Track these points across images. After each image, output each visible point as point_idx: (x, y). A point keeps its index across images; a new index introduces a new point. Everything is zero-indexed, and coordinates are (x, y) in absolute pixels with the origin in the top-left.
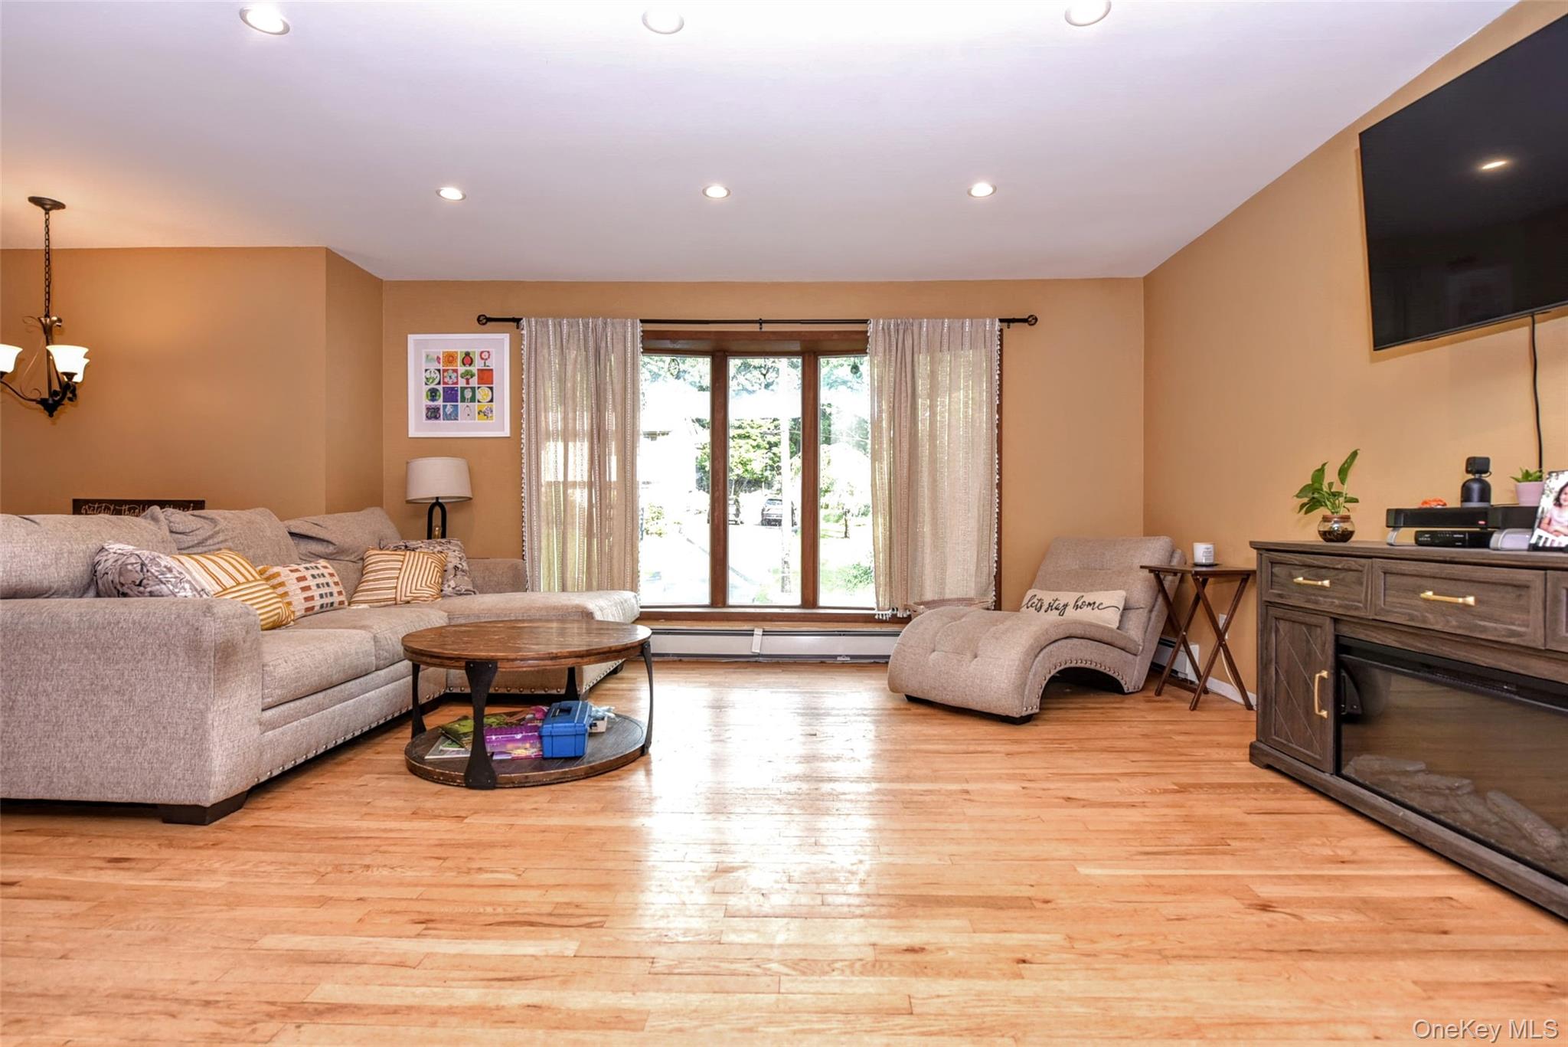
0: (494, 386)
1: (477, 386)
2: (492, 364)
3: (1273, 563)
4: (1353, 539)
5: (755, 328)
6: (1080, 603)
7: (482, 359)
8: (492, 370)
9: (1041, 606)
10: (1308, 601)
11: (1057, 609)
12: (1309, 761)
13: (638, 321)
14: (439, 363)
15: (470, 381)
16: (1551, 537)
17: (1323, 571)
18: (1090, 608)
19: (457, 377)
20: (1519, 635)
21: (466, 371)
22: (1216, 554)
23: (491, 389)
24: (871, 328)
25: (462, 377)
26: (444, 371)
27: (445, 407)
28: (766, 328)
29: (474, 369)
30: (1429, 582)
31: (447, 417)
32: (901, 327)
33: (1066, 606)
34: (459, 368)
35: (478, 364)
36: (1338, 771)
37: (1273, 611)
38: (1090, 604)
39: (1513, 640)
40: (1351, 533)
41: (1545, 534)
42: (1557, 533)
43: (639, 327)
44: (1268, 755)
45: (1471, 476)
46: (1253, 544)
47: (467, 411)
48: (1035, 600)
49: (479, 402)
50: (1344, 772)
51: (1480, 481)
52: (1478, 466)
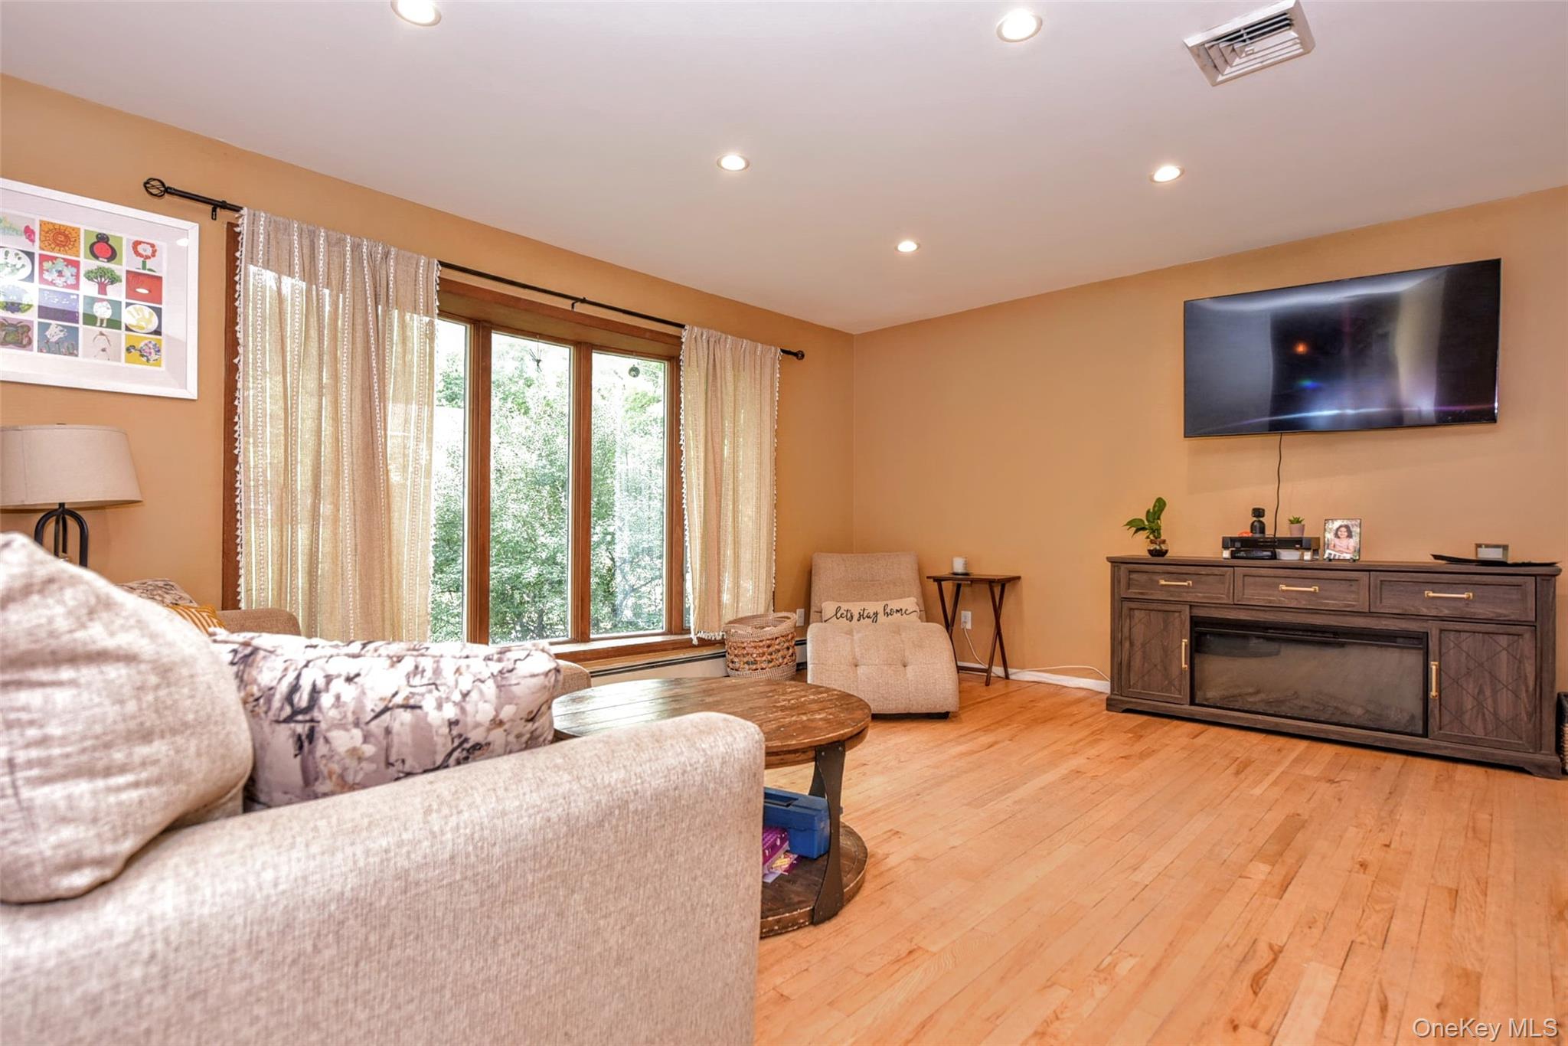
0: (163, 306)
1: (124, 300)
2: (160, 266)
3: (1131, 572)
4: (1168, 555)
5: (566, 304)
6: (888, 610)
7: (137, 254)
8: (160, 279)
9: (852, 617)
10: (1172, 596)
11: (868, 617)
12: (1169, 700)
13: (436, 262)
14: (33, 241)
15: (109, 288)
16: (1338, 554)
17: (1185, 576)
18: (899, 614)
19: (77, 276)
20: (1353, 606)
21: (99, 268)
22: (966, 564)
23: (158, 312)
24: (685, 335)
25: (89, 278)
26: (43, 258)
27: (44, 327)
28: (580, 308)
29: (120, 268)
30: (1282, 580)
31: (47, 346)
32: (712, 340)
33: (876, 614)
34: (82, 259)
35: (127, 262)
36: (1192, 703)
37: (1126, 605)
38: (897, 611)
39: (1348, 609)
40: (1167, 551)
41: (1333, 553)
42: (1341, 552)
43: (436, 272)
44: (1123, 702)
45: (1255, 519)
46: (1109, 559)
47: (102, 342)
48: (842, 611)
49: (128, 329)
50: (1197, 702)
51: (1260, 522)
52: (1258, 513)
